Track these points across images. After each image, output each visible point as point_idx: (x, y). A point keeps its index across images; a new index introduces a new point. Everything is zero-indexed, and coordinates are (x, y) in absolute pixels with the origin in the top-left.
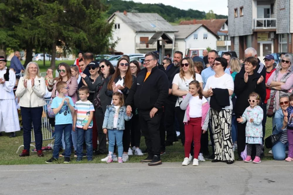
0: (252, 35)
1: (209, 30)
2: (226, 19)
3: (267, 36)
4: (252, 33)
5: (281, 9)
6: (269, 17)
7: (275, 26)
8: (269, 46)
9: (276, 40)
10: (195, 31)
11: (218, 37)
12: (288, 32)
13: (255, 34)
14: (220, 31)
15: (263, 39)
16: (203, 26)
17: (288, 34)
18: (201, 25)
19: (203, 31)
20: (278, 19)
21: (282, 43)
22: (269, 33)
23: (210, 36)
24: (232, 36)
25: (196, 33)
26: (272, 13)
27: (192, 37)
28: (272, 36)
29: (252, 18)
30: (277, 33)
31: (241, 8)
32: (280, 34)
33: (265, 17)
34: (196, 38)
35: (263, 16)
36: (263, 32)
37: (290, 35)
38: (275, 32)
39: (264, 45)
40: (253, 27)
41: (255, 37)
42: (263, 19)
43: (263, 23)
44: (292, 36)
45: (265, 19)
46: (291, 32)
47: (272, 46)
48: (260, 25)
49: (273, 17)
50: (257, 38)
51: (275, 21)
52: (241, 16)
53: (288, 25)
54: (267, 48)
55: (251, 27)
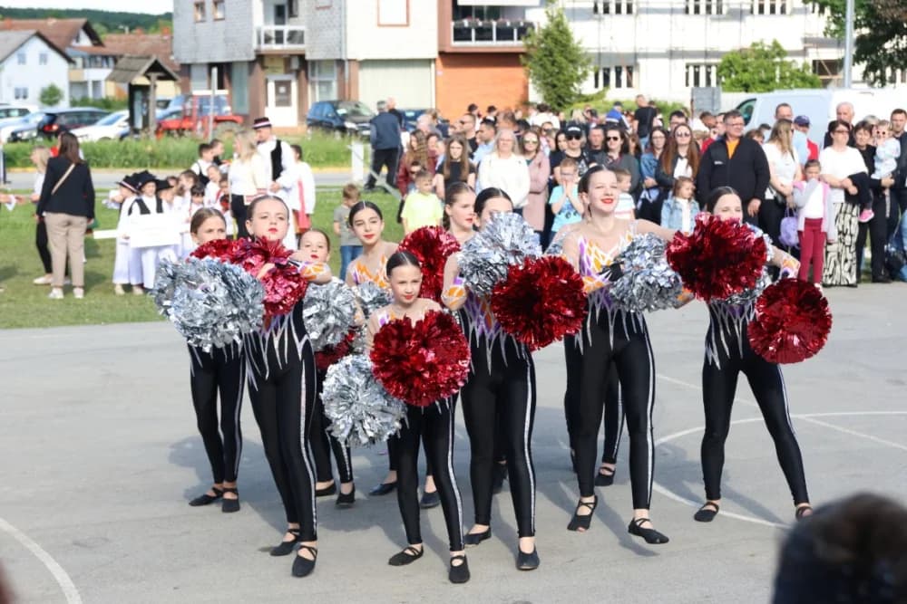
0: (251, 63)
1: (51, 45)
2: (82, 21)
3: (281, 64)
4: (253, 57)
5: (318, 9)
6: (283, 23)
7: (301, 41)
8: (287, 84)
9: (303, 73)
10: (22, 45)
11: (69, 60)
12: (344, 58)
13: (261, 58)
14: (70, 46)
15: (274, 70)
16: (40, 36)
17: (340, 62)
18: (33, 32)
19: (38, 46)
20: (310, 28)
21: (316, 79)
22: (287, 59)
23: (54, 57)
24: (188, 61)
25: (21, 50)
26: (292, 15)
27: (14, 59)
28: (295, 65)
29: (251, 24)
30: (308, 57)
31: (219, 3)
32: (313, 62)
33: (277, 23)
34: (22, 60)
36: (275, 56)
37: (347, 64)
38: (301, 57)
39: (278, 84)
40: (255, 45)
41: (258, 67)
42: (272, 28)
43: (273, 35)
44: (354, 66)
45: (279, 28)
46: (350, 56)
47: (294, 86)
48: (268, 40)
49: (297, 25)
50: (264, 67)
51: (302, 33)
52: (216, 20)
53: (341, 43)
54: (282, 90)
55: (250, 45)
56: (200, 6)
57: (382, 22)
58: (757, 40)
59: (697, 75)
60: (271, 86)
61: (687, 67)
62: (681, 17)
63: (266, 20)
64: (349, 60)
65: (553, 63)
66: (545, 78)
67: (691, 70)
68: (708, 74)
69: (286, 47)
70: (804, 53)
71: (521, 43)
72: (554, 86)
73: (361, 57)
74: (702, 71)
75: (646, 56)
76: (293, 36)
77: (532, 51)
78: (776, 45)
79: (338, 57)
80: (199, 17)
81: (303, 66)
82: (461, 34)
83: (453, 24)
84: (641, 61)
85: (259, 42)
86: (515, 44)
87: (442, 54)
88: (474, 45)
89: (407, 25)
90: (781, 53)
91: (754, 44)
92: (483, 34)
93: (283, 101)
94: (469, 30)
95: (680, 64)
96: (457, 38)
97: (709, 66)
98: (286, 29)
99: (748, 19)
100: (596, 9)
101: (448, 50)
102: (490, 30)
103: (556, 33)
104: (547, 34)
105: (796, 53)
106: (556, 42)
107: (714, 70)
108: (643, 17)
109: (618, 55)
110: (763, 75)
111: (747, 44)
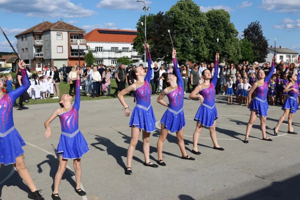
3: (39, 60)
4: (33, 59)
5: (46, 50)
6: (39, 52)
7: (43, 56)
8: (40, 64)
9: (43, 62)
13: (35, 59)
15: (37, 61)
20: (44, 53)
21: (45, 62)
22: (40, 59)
28: (41, 60)
29: (33, 53)
30: (44, 58)
31: (27, 49)
32: (45, 59)
33: (38, 52)
35: (37, 52)
36: (38, 58)
38: (43, 58)
39: (38, 64)
40: (34, 56)
41: (34, 61)
42: (37, 53)
43: (37, 54)
44: (53, 60)
45: (38, 53)
46: (52, 58)
47: (41, 64)
48: (36, 55)
49: (42, 52)
50: (35, 61)
51: (43, 54)
52: (26, 52)
53: (50, 56)
54: (39, 64)
55: (33, 56)
56: (23, 49)
57: (58, 52)
58: (124, 56)
59: (113, 62)
60: (37, 64)
61: (112, 60)
62: (110, 52)
63: (36, 52)
64: (52, 59)
65: (90, 59)
66: (88, 62)
67: (112, 61)
68: (115, 62)
69: (40, 57)
70: (131, 58)
71: (83, 56)
72: (90, 64)
73: (54, 58)
74: (114, 61)
75: (105, 59)
76: (41, 55)
77: (85, 57)
78: (127, 57)
79: (50, 58)
80: (23, 52)
81: (42, 60)
82: (72, 54)
83: (71, 53)
84: (104, 60)
85: (35, 56)
86: (82, 56)
87: (69, 58)
88: (75, 56)
89: (63, 53)
90: (128, 58)
91: (123, 57)
92: (76, 54)
93: (39, 66)
94: (74, 54)
95: (110, 60)
96: (71, 55)
97: (115, 60)
98: (40, 53)
99: (122, 53)
100: (96, 50)
101: (70, 57)
102: (78, 54)
103: (90, 54)
104: (88, 54)
105: (130, 59)
106: (90, 56)
107: (116, 61)
108: (104, 52)
109: (100, 58)
110: (125, 62)
111: (122, 56)
